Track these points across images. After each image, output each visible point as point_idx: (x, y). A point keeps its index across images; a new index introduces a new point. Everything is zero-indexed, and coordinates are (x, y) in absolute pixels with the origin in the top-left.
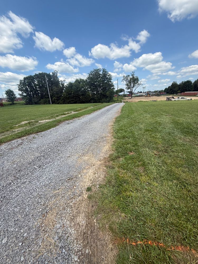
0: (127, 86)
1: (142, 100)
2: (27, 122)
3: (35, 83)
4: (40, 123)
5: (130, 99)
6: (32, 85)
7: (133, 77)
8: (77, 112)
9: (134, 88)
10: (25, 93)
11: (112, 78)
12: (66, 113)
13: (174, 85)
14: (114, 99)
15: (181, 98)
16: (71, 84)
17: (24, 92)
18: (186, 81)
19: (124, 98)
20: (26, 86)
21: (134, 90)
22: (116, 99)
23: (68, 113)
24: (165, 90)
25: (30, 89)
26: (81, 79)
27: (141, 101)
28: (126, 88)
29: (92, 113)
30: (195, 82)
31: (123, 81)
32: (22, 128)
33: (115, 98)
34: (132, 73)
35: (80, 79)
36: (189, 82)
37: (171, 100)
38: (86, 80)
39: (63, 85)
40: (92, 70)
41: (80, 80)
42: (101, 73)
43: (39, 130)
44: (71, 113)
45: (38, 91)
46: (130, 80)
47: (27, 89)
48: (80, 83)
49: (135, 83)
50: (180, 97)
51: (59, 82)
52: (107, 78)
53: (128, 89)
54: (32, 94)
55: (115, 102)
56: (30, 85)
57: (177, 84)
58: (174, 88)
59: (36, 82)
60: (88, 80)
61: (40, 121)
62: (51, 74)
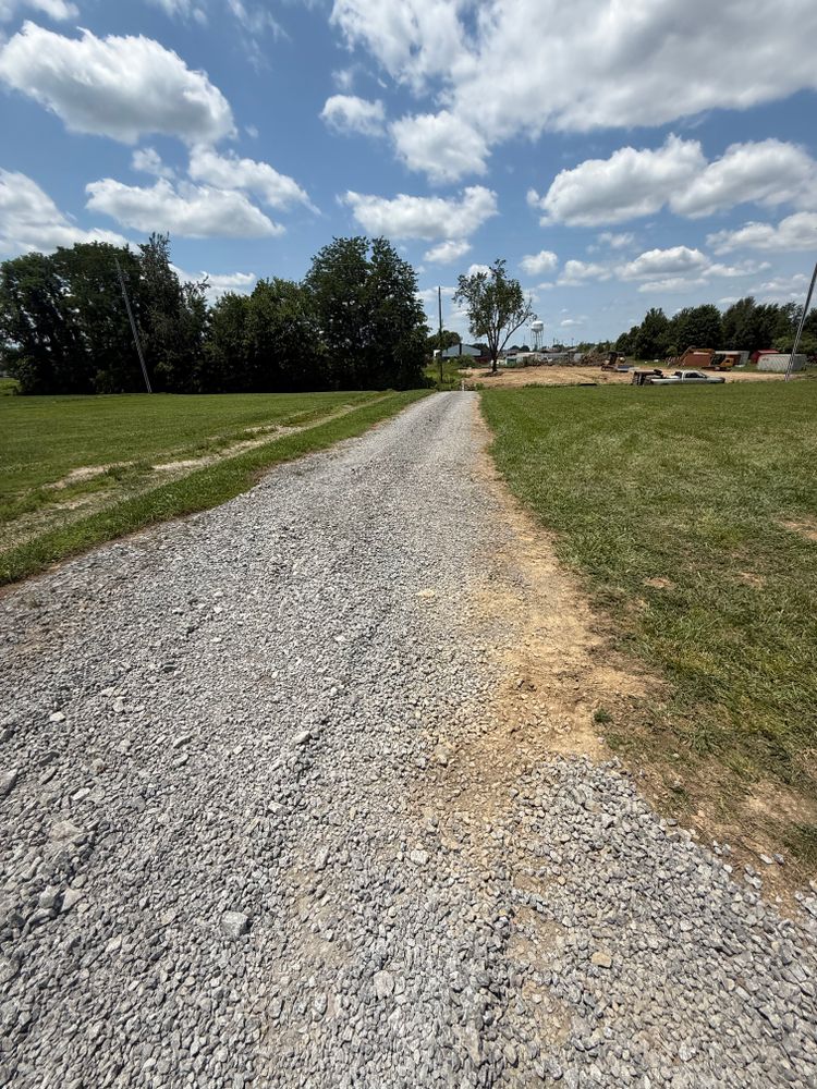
0: (474, 321)
1: (539, 380)
2: (101, 470)
3: (60, 294)
4: (162, 475)
5: (488, 375)
6: (49, 302)
7: (500, 284)
8: (299, 429)
9: (504, 332)
10: (16, 339)
11: (417, 284)
12: (255, 429)
13: (654, 322)
14: (429, 376)
15: (687, 376)
16: (233, 304)
17: (8, 333)
18: (697, 306)
19: (463, 371)
20: (19, 308)
21: (502, 337)
22: (435, 376)
23: (263, 433)
24: (619, 341)
25: (36, 319)
26: (279, 283)
27: (534, 386)
28: (471, 331)
29: (366, 430)
30: (730, 312)
31: (460, 297)
32: (92, 496)
33: (430, 373)
34: (496, 267)
35: (275, 279)
36: (707, 311)
37: (652, 383)
38: (305, 289)
39: (198, 305)
40: (329, 243)
41: (278, 288)
42: (368, 257)
43: (188, 503)
44: (272, 431)
45: (76, 330)
46: (488, 296)
47: (24, 318)
48: (275, 300)
49: (509, 311)
50: (684, 372)
51: (181, 290)
52: (395, 282)
53: (480, 333)
54: (48, 345)
55: (429, 386)
56: (35, 301)
57: (665, 319)
58: (655, 334)
59: (67, 291)
60: (315, 288)
61: (157, 467)
62: (135, 250)
